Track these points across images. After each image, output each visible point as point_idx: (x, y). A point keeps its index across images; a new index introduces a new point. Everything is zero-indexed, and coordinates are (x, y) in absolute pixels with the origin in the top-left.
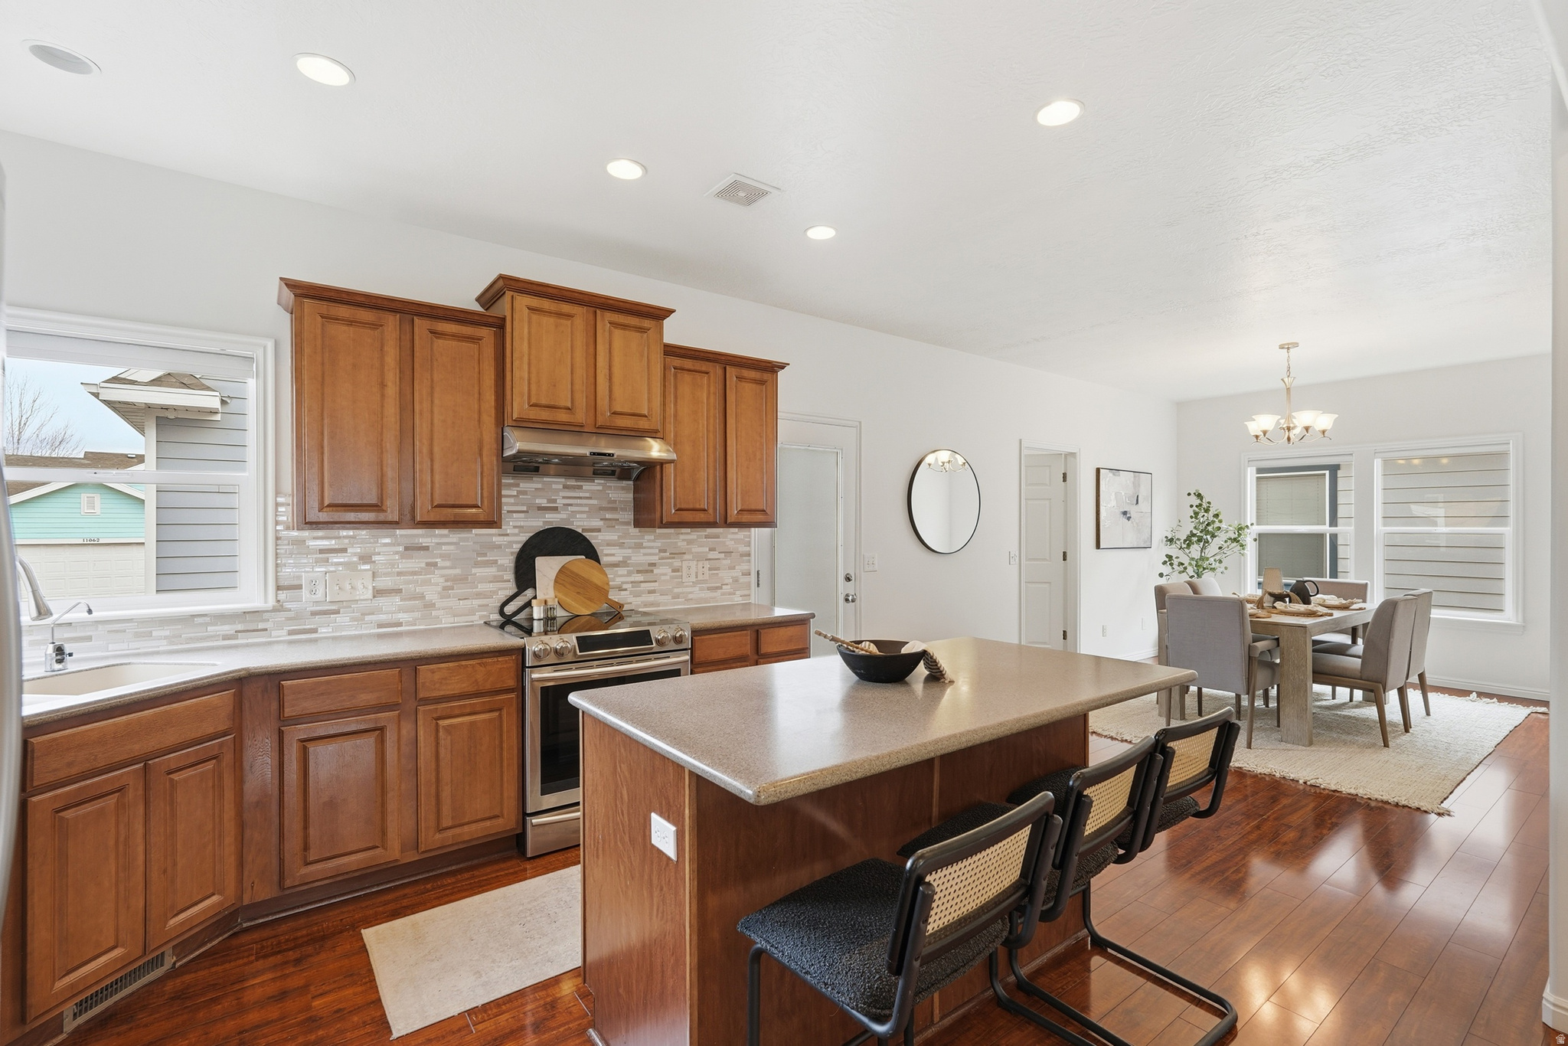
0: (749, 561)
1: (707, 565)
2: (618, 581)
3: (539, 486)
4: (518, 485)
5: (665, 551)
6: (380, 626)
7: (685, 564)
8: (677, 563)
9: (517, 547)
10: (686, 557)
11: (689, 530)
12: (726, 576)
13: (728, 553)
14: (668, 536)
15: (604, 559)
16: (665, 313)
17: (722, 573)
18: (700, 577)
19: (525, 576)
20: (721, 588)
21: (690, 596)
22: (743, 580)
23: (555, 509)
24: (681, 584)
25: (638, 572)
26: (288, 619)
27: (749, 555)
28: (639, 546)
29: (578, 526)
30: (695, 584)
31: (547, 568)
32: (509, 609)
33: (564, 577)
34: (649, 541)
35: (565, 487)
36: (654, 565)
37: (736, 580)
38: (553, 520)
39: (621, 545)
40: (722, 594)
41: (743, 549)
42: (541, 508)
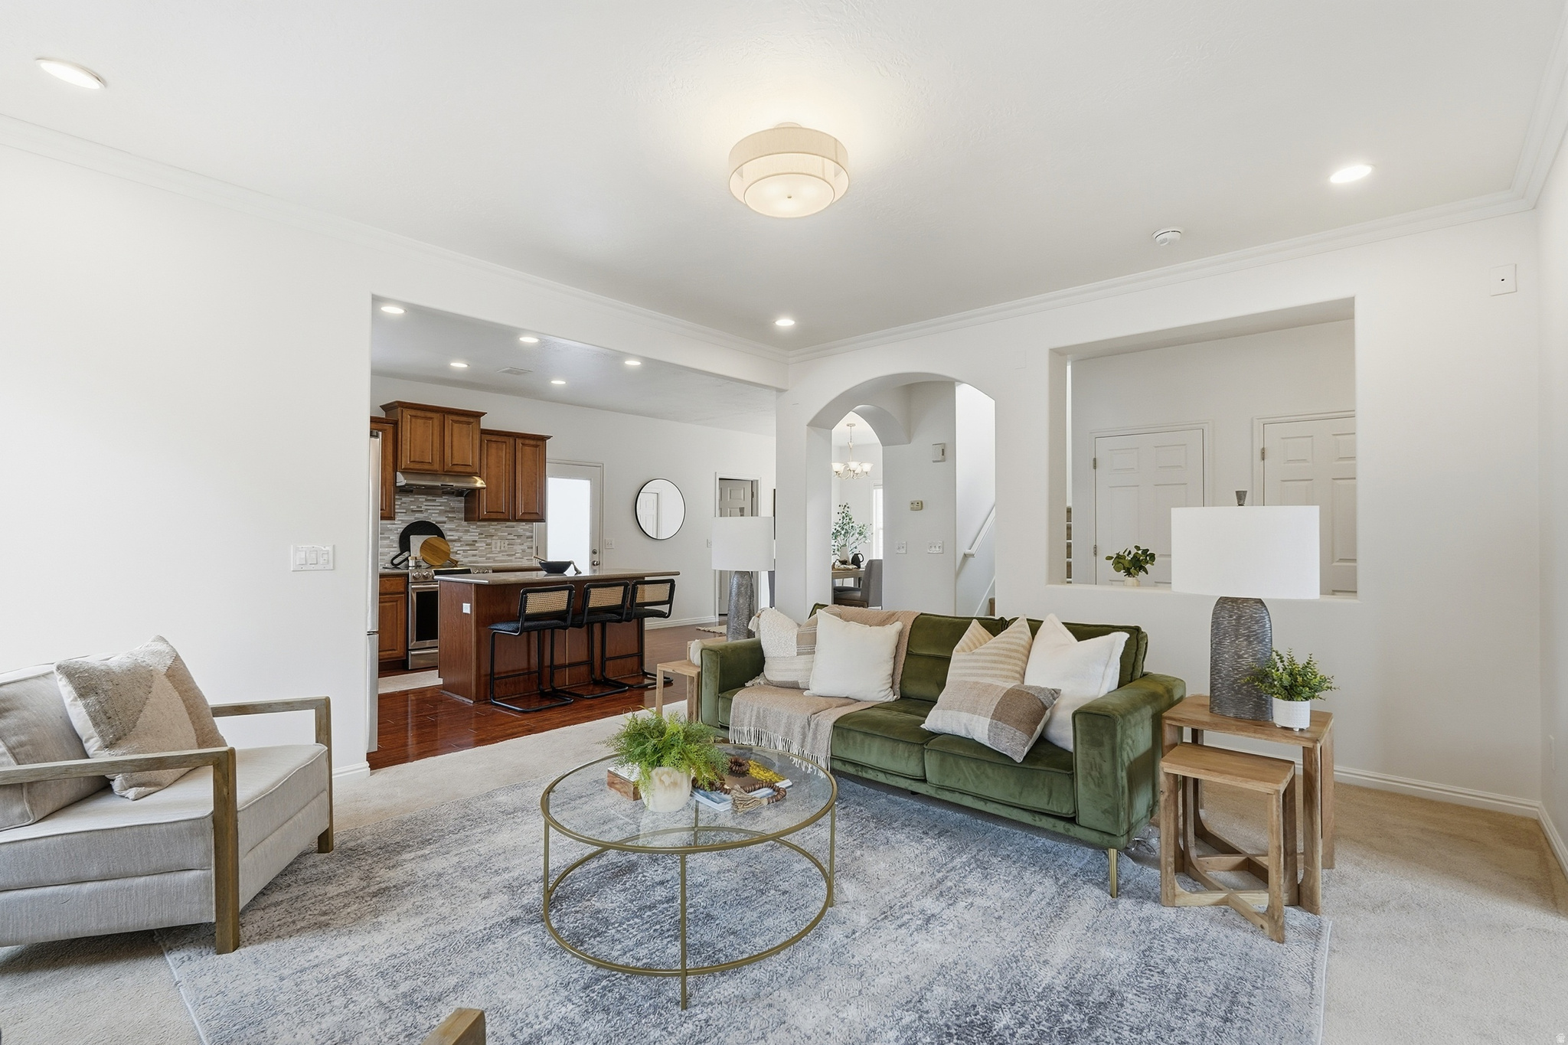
0: (532, 541)
1: (507, 542)
2: (455, 549)
3: (413, 499)
4: (401, 499)
5: (482, 534)
7: (493, 542)
8: (489, 541)
9: (401, 530)
10: (494, 537)
11: (496, 523)
12: (518, 548)
13: (519, 536)
14: (484, 526)
15: (448, 538)
16: (480, 415)
17: (515, 547)
18: (502, 548)
19: (404, 544)
20: (514, 555)
21: (496, 559)
22: (529, 551)
23: (421, 511)
24: (491, 552)
25: (467, 545)
27: (532, 537)
28: (468, 531)
29: (433, 520)
30: (500, 552)
31: (416, 541)
32: (396, 561)
33: (425, 547)
34: (474, 529)
35: (427, 500)
36: (475, 541)
37: (524, 551)
38: (420, 516)
39: (457, 531)
40: (516, 558)
41: (528, 534)
42: (413, 511)
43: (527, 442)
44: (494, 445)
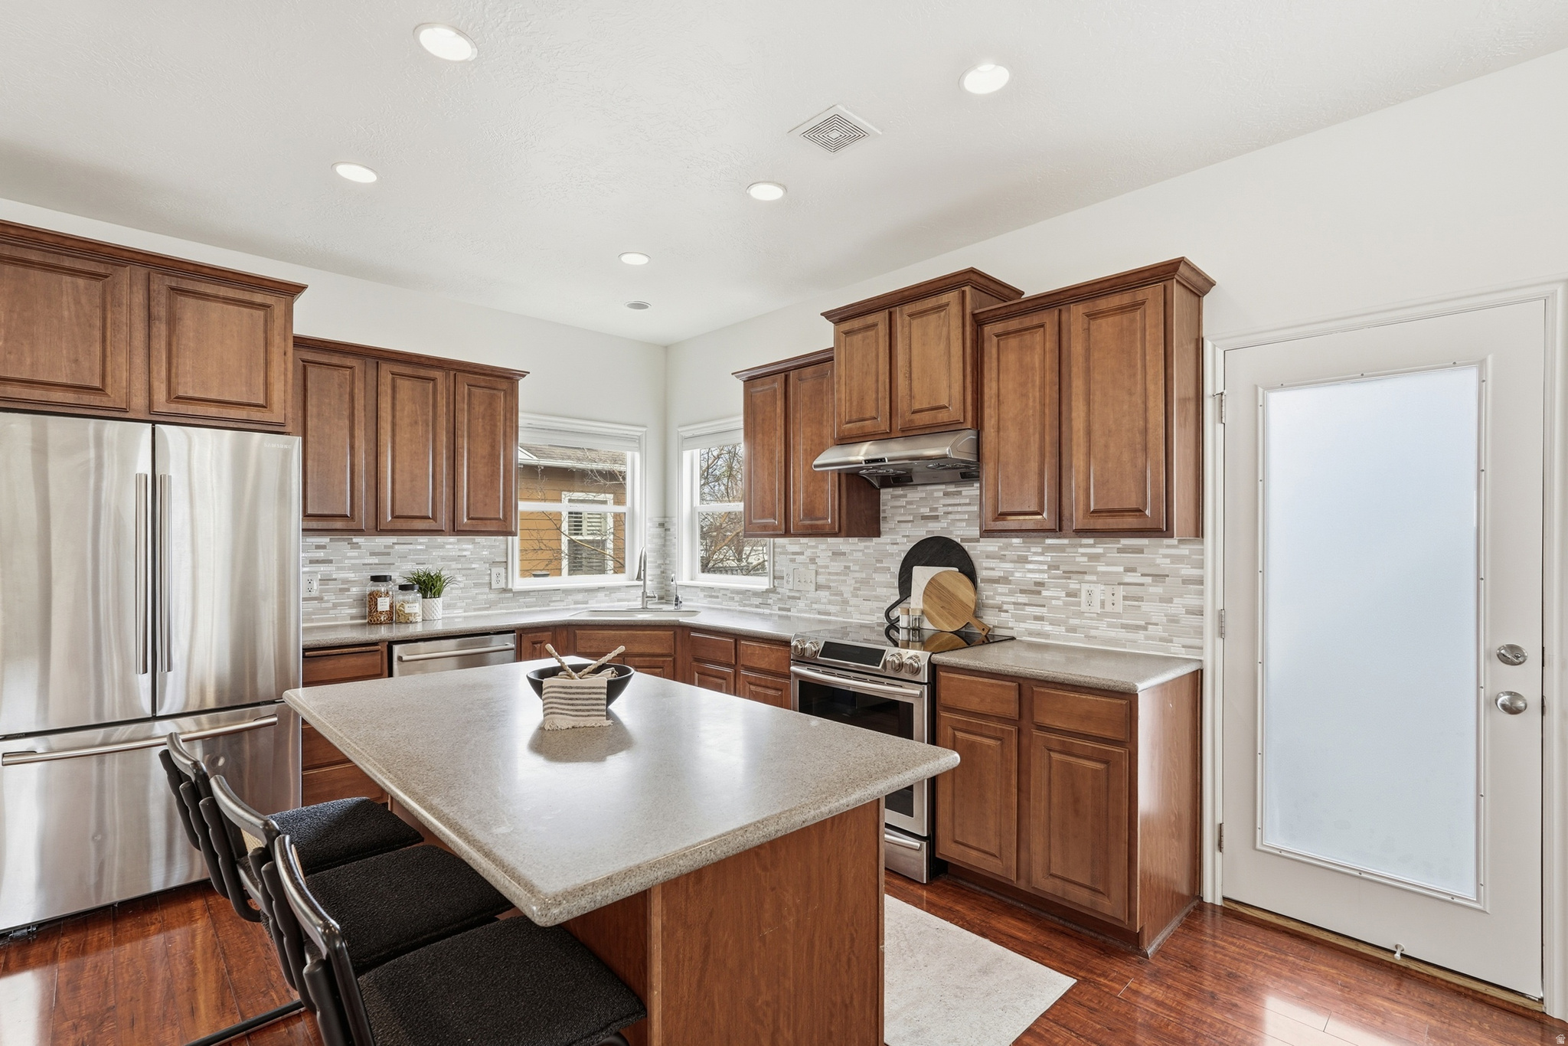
0: (1201, 593)
1: (1121, 591)
2: (999, 599)
3: (924, 495)
4: (905, 496)
5: (1057, 568)
6: (819, 613)
7: (1085, 587)
8: (1073, 585)
9: (904, 554)
10: (1087, 577)
11: (1091, 541)
12: (1152, 610)
13: (1159, 577)
14: (1061, 549)
15: (982, 574)
17: (1146, 606)
18: (1108, 608)
19: (905, 585)
20: (1145, 628)
21: (1093, 633)
22: (1193, 620)
23: (936, 518)
24: (1080, 614)
25: (1022, 591)
26: (779, 599)
27: (1201, 582)
28: (1023, 560)
29: (957, 536)
30: (1100, 616)
31: (922, 575)
33: (933, 588)
34: (1035, 554)
35: (946, 494)
36: (1041, 584)
37: (1173, 620)
38: (936, 529)
39: (1002, 558)
40: (1147, 638)
41: (1188, 571)
42: (925, 518)
43: (1103, 304)
44: (1013, 342)
